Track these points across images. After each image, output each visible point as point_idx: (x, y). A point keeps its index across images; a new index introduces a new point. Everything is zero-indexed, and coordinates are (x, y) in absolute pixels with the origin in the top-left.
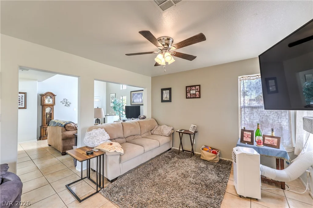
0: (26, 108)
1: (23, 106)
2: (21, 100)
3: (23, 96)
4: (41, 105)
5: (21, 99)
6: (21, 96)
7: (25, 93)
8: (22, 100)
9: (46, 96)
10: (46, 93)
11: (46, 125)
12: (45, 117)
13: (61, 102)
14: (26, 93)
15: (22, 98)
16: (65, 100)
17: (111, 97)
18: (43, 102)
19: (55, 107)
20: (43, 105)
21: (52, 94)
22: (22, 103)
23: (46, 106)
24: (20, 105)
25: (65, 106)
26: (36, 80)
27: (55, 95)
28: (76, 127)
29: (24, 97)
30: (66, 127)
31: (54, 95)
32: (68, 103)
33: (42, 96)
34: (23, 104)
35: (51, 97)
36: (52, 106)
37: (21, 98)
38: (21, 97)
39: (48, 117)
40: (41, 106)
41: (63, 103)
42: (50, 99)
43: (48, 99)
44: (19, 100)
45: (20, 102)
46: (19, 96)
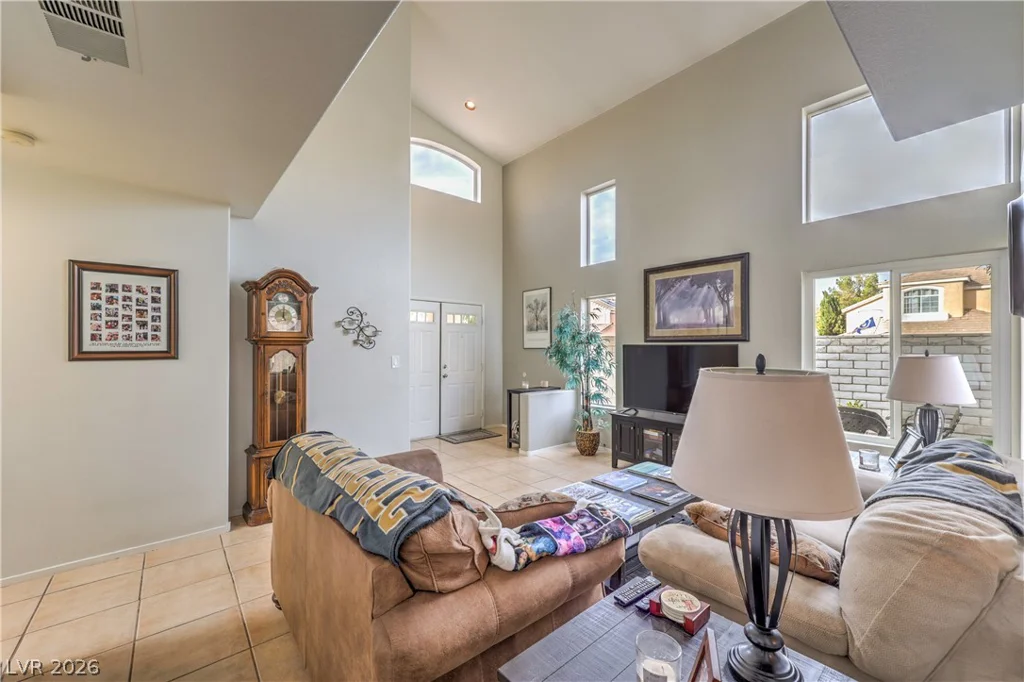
0: (175, 357)
1: (162, 346)
2: (151, 313)
3: (158, 290)
4: (249, 339)
5: (150, 305)
6: (149, 290)
7: (170, 275)
8: (154, 309)
9: (270, 291)
10: (271, 274)
11: (270, 443)
12: (265, 403)
13: (338, 324)
14: (174, 271)
15: (154, 300)
16: (354, 317)
17: (529, 306)
18: (259, 323)
19: (309, 347)
20: (255, 341)
21: (295, 278)
22: (156, 329)
23: (270, 343)
24: (145, 337)
25: (355, 342)
26: (225, 204)
27: (312, 285)
28: (490, 544)
29: (163, 296)
30: (413, 558)
31: (308, 289)
32: (369, 332)
33: (253, 287)
34: (163, 334)
35: (293, 298)
36: (298, 343)
37: (149, 301)
38: (150, 295)
39: (278, 401)
40: (250, 347)
41: (346, 331)
42: (287, 307)
43: (280, 307)
44: (141, 313)
45: (143, 325)
46: (140, 290)
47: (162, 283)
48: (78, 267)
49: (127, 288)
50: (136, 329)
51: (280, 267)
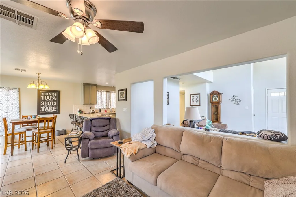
0: (200, 106)
1: (198, 104)
4: (211, 102)
8: (198, 99)
9: (213, 95)
10: (212, 92)
12: (212, 114)
13: (230, 99)
14: (200, 94)
16: (234, 98)
18: (211, 100)
21: (217, 92)
25: (234, 103)
29: (199, 97)
31: (219, 93)
32: (238, 101)
34: (199, 102)
35: (217, 95)
36: (218, 103)
41: (232, 101)
42: (216, 97)
43: (215, 97)
44: (196, 100)
45: (197, 101)
46: (196, 97)
47: (198, 95)
48: (191, 95)
49: (195, 97)
50: (196, 102)
51: (214, 90)
